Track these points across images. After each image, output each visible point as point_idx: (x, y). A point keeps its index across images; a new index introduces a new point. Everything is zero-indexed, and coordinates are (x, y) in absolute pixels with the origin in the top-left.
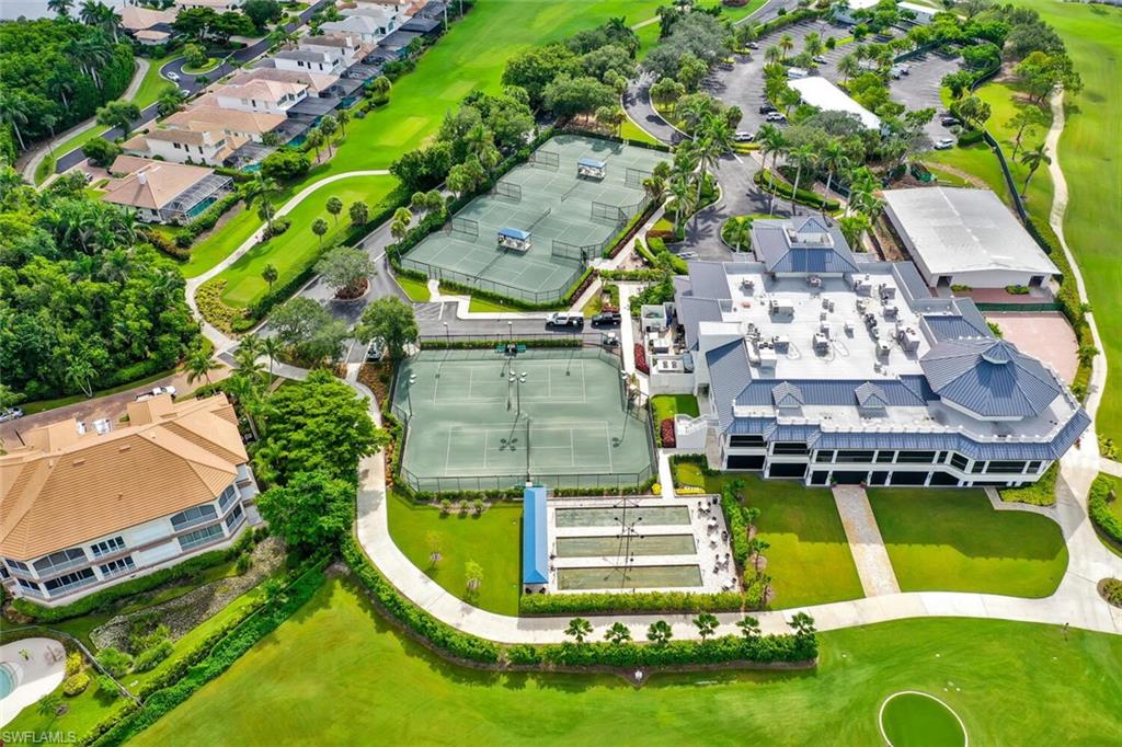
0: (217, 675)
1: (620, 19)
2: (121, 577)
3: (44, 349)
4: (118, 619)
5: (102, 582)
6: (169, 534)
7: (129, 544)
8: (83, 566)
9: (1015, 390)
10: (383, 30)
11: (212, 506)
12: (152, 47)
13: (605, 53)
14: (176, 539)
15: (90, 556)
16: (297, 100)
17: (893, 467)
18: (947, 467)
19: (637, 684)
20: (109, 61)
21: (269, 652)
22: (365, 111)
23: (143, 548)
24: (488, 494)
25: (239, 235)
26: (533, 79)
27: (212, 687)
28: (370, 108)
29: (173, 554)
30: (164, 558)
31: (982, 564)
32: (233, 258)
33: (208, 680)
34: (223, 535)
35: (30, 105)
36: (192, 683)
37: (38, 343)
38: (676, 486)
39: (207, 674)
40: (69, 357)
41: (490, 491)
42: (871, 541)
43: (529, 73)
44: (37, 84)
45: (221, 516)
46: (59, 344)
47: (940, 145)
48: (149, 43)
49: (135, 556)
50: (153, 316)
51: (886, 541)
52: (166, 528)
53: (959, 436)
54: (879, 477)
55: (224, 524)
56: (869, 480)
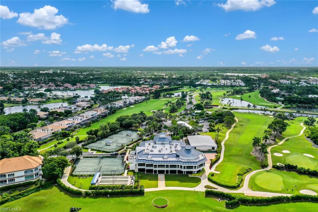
0: (26, 196)
1: (142, 111)
2: (12, 184)
3: (7, 153)
4: (9, 191)
5: (8, 184)
6: (23, 175)
7: (15, 176)
8: (5, 179)
9: (191, 153)
10: (93, 115)
11: (33, 170)
12: (43, 118)
13: (137, 116)
14: (24, 177)
15: (7, 177)
16: (71, 124)
17: (169, 169)
18: (179, 169)
19: (108, 197)
20: (33, 118)
21: (38, 193)
22: (85, 127)
23: (17, 177)
24: (89, 175)
25: (52, 144)
26: (121, 120)
27: (24, 198)
28: (86, 127)
29: (24, 180)
30: (21, 181)
31: (183, 183)
32: (50, 147)
33: (24, 196)
34: (34, 178)
35: (14, 124)
36: (21, 196)
37: (6, 152)
38: (127, 174)
39: (24, 195)
40: (11, 155)
41: (90, 174)
42: (163, 180)
43: (120, 119)
44: (16, 121)
45: (34, 173)
46: (10, 153)
47: (205, 131)
48: (42, 118)
49: (16, 179)
50: (30, 149)
51: (165, 181)
52: (22, 173)
53: (180, 161)
54: (167, 171)
55: (34, 175)
56: (165, 172)
